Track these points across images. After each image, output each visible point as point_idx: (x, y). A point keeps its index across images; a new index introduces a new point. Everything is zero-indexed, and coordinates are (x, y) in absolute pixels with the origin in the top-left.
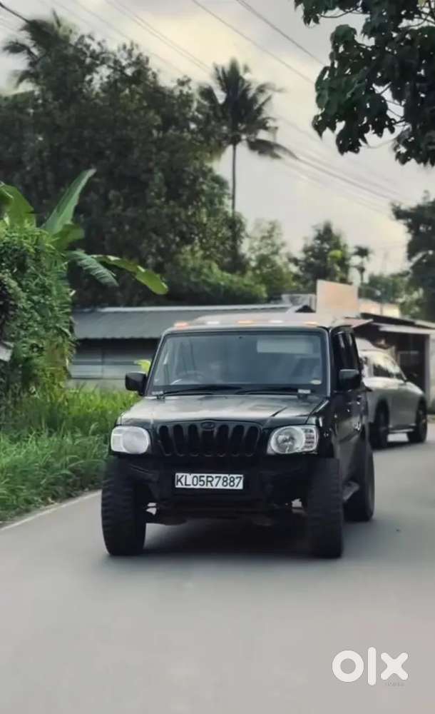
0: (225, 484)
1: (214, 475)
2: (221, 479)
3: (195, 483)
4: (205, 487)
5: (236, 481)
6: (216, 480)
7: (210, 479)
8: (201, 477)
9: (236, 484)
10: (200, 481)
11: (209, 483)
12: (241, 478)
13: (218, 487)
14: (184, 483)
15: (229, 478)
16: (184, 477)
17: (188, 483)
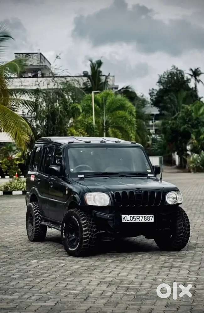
0: (145, 219)
1: (140, 216)
2: (143, 217)
3: (131, 220)
4: (136, 221)
5: (151, 218)
6: (141, 218)
7: (138, 217)
8: (134, 216)
9: (150, 220)
10: (134, 218)
11: (138, 219)
12: (152, 216)
13: (142, 221)
14: (126, 220)
15: (147, 217)
16: (126, 217)
17: (128, 220)
